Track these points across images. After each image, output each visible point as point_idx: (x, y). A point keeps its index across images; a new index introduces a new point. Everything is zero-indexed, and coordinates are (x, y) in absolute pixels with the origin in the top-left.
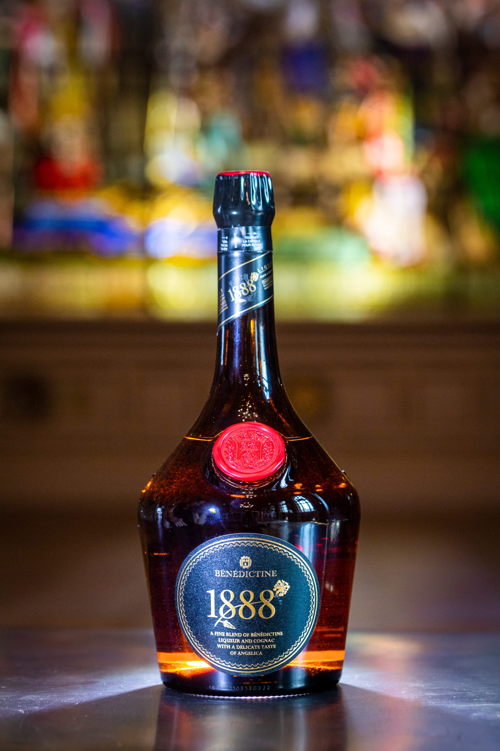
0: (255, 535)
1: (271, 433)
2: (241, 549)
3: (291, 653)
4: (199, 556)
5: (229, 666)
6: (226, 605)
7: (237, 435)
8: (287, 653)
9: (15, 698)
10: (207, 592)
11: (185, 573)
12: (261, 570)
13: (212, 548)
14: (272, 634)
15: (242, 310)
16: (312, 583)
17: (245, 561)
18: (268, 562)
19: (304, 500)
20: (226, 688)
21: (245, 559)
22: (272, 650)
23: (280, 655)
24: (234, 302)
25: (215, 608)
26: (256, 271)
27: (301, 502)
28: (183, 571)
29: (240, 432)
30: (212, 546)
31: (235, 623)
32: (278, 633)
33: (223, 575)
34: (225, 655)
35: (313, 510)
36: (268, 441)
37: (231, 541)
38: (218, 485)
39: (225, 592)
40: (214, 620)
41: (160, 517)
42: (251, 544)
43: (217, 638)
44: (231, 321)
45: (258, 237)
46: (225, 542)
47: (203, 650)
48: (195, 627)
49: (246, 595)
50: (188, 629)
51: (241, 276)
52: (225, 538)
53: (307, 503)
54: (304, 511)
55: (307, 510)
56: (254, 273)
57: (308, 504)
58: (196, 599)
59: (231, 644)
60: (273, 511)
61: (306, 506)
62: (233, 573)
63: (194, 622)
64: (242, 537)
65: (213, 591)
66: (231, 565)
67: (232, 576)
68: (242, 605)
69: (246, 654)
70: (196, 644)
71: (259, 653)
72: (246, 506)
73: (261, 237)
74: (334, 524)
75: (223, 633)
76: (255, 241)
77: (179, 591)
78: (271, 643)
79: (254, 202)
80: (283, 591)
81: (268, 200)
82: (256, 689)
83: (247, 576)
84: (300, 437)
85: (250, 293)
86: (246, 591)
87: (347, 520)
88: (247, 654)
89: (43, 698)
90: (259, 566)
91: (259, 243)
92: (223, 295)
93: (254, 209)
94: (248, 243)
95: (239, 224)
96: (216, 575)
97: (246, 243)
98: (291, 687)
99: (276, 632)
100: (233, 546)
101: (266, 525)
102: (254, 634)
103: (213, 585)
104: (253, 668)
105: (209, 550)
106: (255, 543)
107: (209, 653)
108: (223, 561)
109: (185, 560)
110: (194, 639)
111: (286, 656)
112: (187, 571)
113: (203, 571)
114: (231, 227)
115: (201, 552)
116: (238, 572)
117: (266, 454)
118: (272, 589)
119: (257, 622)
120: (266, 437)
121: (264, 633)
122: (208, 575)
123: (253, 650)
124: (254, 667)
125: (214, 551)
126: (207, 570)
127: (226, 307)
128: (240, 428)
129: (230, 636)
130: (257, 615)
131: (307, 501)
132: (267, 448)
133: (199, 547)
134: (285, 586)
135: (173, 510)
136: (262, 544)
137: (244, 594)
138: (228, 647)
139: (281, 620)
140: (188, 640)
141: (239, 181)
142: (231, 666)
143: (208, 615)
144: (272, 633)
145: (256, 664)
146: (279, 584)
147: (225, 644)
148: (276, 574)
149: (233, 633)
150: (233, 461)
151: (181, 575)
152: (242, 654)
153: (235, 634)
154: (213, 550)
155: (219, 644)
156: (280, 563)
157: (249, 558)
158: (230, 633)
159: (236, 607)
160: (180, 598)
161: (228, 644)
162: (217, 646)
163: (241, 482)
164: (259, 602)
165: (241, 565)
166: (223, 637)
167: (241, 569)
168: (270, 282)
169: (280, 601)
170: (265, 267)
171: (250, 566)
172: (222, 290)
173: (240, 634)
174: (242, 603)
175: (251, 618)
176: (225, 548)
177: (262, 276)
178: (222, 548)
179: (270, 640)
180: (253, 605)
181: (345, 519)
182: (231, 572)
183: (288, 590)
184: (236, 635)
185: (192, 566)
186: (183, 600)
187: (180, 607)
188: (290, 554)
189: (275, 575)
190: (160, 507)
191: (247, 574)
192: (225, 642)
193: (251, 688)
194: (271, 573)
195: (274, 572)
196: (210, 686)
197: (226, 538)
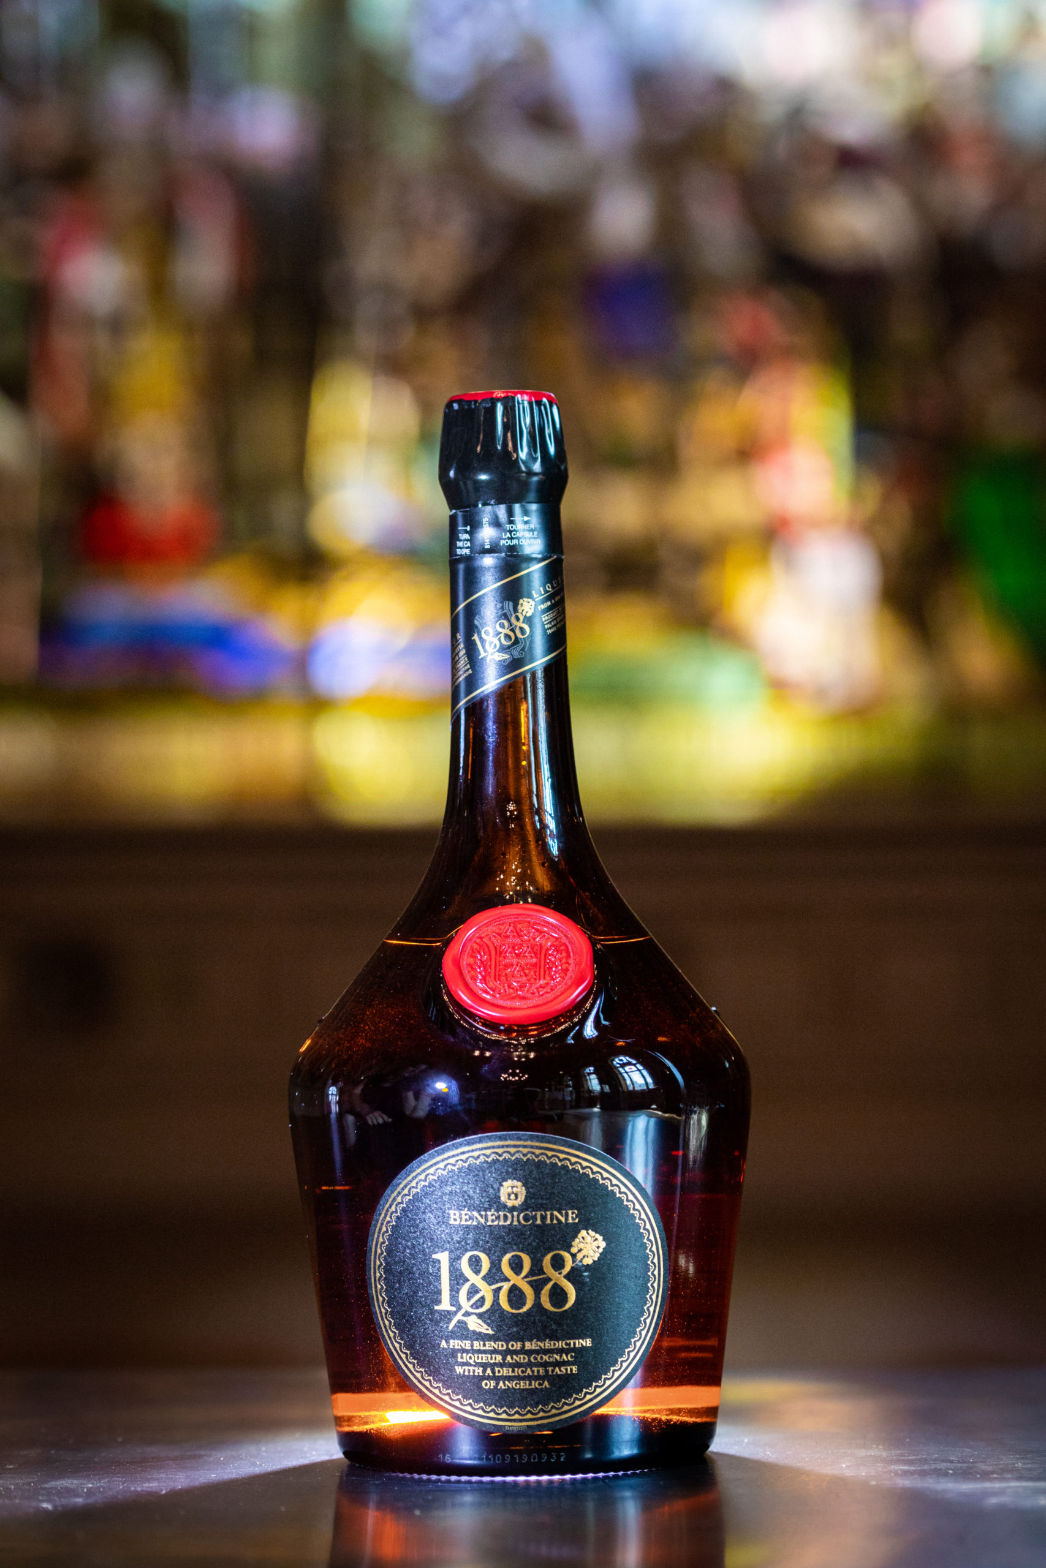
0: (531, 1135)
1: (564, 927)
2: (504, 1166)
3: (608, 1383)
4: (415, 1181)
5: (480, 1412)
6: (473, 1284)
7: (494, 932)
8: (600, 1383)
9: (35, 1484)
10: (434, 1256)
11: (388, 1219)
12: (546, 1210)
13: (442, 1165)
14: (570, 1343)
15: (501, 676)
16: (652, 1237)
17: (512, 1191)
18: (559, 1193)
19: (634, 1065)
20: (474, 1459)
21: (512, 1187)
22: (568, 1377)
23: (586, 1389)
24: (484, 659)
25: (450, 1290)
26: (530, 596)
27: (627, 1068)
28: (383, 1215)
29: (500, 924)
30: (443, 1160)
31: (493, 1322)
32: (581, 1341)
33: (466, 1220)
34: (471, 1388)
35: (651, 1086)
36: (558, 943)
37: (482, 1149)
38: (454, 1034)
39: (470, 1257)
40: (447, 1316)
41: (335, 1108)
42: (525, 1155)
43: (454, 1353)
44: (479, 698)
45: (532, 526)
46: (468, 1152)
47: (426, 1380)
48: (408, 1331)
49: (514, 1261)
50: (394, 1337)
51: (499, 606)
52: (469, 1142)
53: (639, 1070)
54: (634, 1088)
55: (640, 1086)
56: (525, 599)
57: (641, 1073)
58: (410, 1273)
59: (484, 1366)
60: (569, 1086)
61: (637, 1077)
62: (486, 1216)
63: (407, 1321)
64: (506, 1140)
65: (447, 1253)
66: (482, 1200)
67: (485, 1223)
68: (507, 1283)
69: (516, 1386)
70: (411, 1366)
71: (543, 1382)
72: (513, 1077)
73: (538, 526)
74: (695, 1117)
75: (468, 1342)
76: (527, 534)
77: (375, 1258)
78: (567, 1363)
79: (523, 454)
80: (592, 1253)
81: (552, 450)
82: (536, 1460)
83: (515, 1223)
84: (625, 937)
85: (517, 641)
86: (514, 1253)
87: (723, 1106)
88: (518, 1386)
89: (93, 1484)
90: (540, 1201)
91: (535, 538)
92: (462, 646)
93: (523, 469)
94: (511, 538)
95: (494, 498)
96: (452, 1222)
97: (509, 538)
98: (610, 1454)
99: (578, 1339)
100: (487, 1159)
101: (556, 1118)
102: (531, 1344)
103: (445, 1242)
104: (529, 1416)
105: (437, 1169)
106: (533, 1153)
107: (437, 1385)
108: (465, 1192)
109: (388, 1192)
110: (407, 1358)
111: (599, 1390)
112: (392, 1214)
113: (424, 1213)
114: (476, 506)
115: (419, 1174)
116: (498, 1213)
117: (554, 969)
118: (568, 1247)
119: (537, 1318)
120: (554, 935)
121: (552, 1343)
122: (435, 1221)
123: (529, 1378)
124: (532, 1414)
125: (447, 1170)
126: (433, 1210)
127: (468, 670)
128: (499, 918)
129: (482, 1348)
130: (537, 1304)
131: (640, 1067)
132: (555, 957)
133: (415, 1163)
134: (596, 1242)
135: (362, 1090)
136: (547, 1155)
137: (510, 1260)
138: (479, 1371)
139: (588, 1315)
140: (395, 1360)
141: (492, 412)
142: (485, 1412)
143: (436, 1305)
144: (568, 1342)
145: (536, 1408)
146: (583, 1238)
147: (470, 1365)
148: (577, 1216)
149: (487, 1343)
150: (486, 984)
151: (380, 1222)
152: (508, 1386)
153: (493, 1344)
154: (444, 1170)
155: (458, 1366)
156: (585, 1194)
157: (519, 1184)
158: (482, 1343)
159: (494, 1287)
160: (377, 1272)
161: (477, 1364)
162: (455, 1369)
163: (502, 1028)
164: (541, 1277)
165: (503, 1198)
166: (467, 1351)
167: (505, 1206)
168: (558, 620)
169: (586, 1274)
170: (549, 587)
171: (523, 1200)
172: (460, 637)
173: (503, 1343)
174: (507, 1280)
175: (525, 1309)
176: (470, 1164)
177: (543, 607)
178: (464, 1164)
179: (564, 1356)
180: (530, 1283)
181: (719, 1105)
182: (483, 1213)
183: (601, 1250)
184: (494, 1347)
185: (402, 1203)
186: (384, 1276)
187: (376, 1292)
188: (606, 1175)
189: (575, 1219)
190: (333, 1084)
191: (515, 1219)
192: (471, 1362)
193: (527, 1458)
194: (567, 1215)
195: (573, 1213)
196: (441, 1456)
197: (473, 1144)
